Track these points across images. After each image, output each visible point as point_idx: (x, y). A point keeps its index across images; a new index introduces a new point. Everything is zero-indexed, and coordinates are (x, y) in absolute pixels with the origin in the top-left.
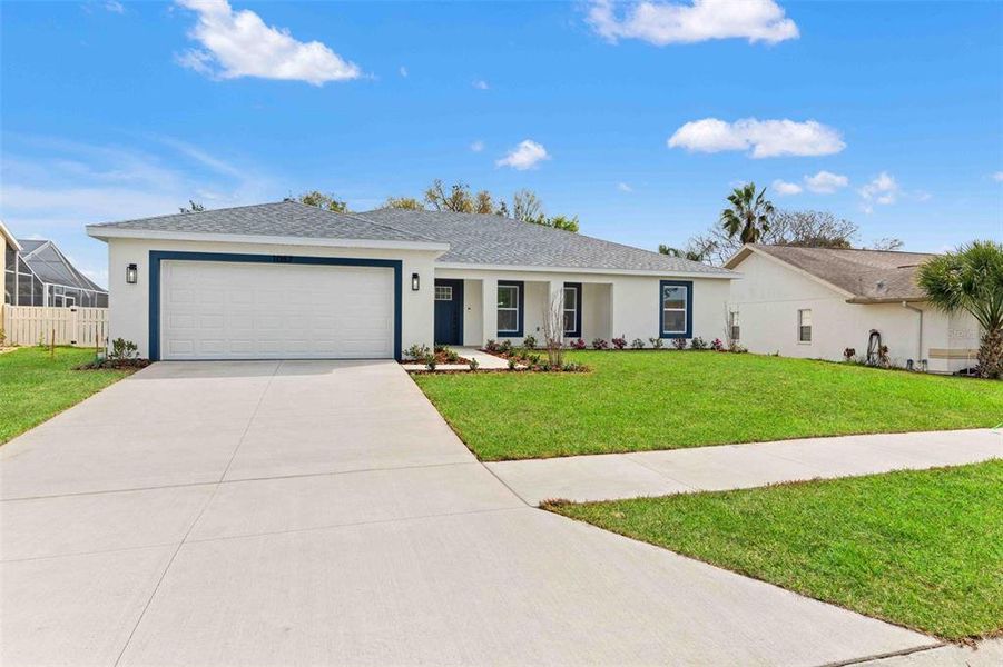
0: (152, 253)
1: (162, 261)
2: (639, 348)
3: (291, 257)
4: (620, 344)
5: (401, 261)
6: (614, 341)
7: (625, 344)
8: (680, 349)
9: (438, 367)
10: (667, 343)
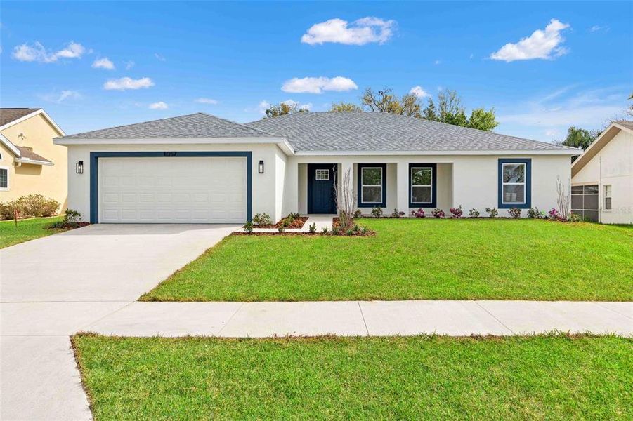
0: (92, 154)
1: (99, 158)
2: (475, 216)
3: (176, 152)
4: (457, 214)
5: (251, 152)
6: (452, 211)
7: (461, 213)
8: (516, 217)
9: (255, 230)
10: (504, 212)
